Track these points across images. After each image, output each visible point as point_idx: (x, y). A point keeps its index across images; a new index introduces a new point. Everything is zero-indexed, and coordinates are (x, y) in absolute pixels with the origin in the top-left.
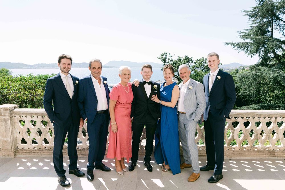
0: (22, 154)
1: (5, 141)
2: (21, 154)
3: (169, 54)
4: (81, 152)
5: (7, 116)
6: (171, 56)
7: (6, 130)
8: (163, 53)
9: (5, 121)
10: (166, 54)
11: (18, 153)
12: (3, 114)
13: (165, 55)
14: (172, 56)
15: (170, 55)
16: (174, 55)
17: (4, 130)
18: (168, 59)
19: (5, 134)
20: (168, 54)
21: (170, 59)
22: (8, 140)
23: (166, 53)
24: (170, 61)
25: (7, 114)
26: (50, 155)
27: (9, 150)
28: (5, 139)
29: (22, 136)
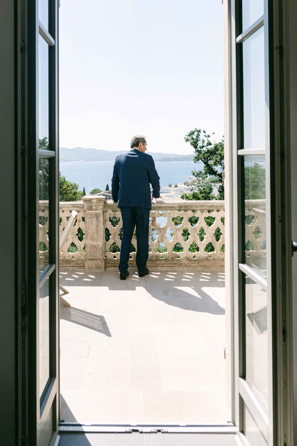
0: (115, 266)
1: (95, 246)
2: (112, 266)
3: (204, 132)
4: (198, 263)
5: (100, 210)
6: (207, 135)
7: (97, 230)
8: (193, 130)
9: (96, 217)
10: (200, 131)
11: (108, 265)
12: (94, 208)
13: (196, 133)
14: (209, 136)
15: (205, 134)
16: (214, 133)
17: (94, 230)
18: (201, 141)
19: (95, 235)
20: (202, 131)
21: (206, 142)
22: (99, 245)
23: (198, 129)
24: (205, 144)
25: (101, 207)
26: (154, 267)
27: (97, 260)
28: (95, 243)
29: (114, 240)
